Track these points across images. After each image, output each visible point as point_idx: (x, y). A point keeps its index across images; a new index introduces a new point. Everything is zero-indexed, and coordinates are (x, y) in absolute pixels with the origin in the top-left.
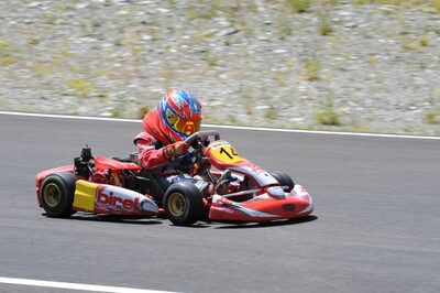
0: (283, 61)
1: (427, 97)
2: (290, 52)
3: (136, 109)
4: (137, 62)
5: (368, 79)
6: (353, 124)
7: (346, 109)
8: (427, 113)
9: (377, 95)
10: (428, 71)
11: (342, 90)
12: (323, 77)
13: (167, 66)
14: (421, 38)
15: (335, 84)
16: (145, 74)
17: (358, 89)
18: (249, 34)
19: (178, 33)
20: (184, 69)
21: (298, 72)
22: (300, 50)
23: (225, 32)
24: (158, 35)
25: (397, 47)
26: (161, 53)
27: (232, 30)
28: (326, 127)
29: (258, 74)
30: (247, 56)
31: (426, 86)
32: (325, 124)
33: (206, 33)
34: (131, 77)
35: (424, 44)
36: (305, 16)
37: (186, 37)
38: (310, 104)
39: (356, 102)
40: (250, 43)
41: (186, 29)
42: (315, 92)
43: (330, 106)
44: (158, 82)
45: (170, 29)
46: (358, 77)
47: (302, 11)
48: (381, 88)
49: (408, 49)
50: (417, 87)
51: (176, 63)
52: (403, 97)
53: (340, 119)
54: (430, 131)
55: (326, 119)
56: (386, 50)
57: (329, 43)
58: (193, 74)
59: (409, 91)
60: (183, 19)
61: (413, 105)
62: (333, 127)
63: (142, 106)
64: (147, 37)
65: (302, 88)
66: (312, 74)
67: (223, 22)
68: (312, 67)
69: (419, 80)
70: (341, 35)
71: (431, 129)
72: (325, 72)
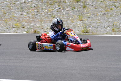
0: (73, 16)
1: (112, 24)
2: (75, 13)
3: (33, 31)
4: (33, 18)
5: (96, 20)
6: (92, 32)
7: (90, 28)
8: (112, 29)
9: (99, 24)
10: (113, 17)
11: (89, 23)
12: (84, 20)
13: (41, 19)
14: (111, 8)
15: (87, 22)
16: (35, 21)
17: (93, 23)
18: (64, 9)
19: (44, 9)
20: (46, 19)
21: (77, 19)
22: (78, 13)
23: (57, 8)
24: (39, 10)
25: (104, 11)
26: (40, 15)
27: (59, 8)
28: (85, 34)
29: (66, 20)
30: (63, 15)
31: (112, 21)
32: (85, 33)
33: (52, 9)
34: (31, 22)
35: (111, 10)
36: (79, 3)
37: (46, 10)
38: (80, 28)
39: (93, 26)
40: (64, 11)
41: (46, 8)
42: (82, 24)
43: (86, 28)
44: (39, 23)
45: (42, 8)
46: (94, 19)
47: (78, 2)
48: (100, 22)
49: (107, 11)
50: (110, 22)
51: (44, 18)
52: (106, 25)
53: (89, 31)
54: (113, 34)
55: (85, 31)
56: (101, 12)
57: (85, 10)
58: (48, 20)
59: (108, 23)
60: (45, 5)
61: (109, 27)
62: (87, 33)
63: (34, 30)
64: (36, 11)
65: (78, 23)
66: (81, 19)
67: (56, 6)
68: (81, 17)
69: (110, 20)
70: (89, 8)
71: (113, 33)
72: (84, 19)
